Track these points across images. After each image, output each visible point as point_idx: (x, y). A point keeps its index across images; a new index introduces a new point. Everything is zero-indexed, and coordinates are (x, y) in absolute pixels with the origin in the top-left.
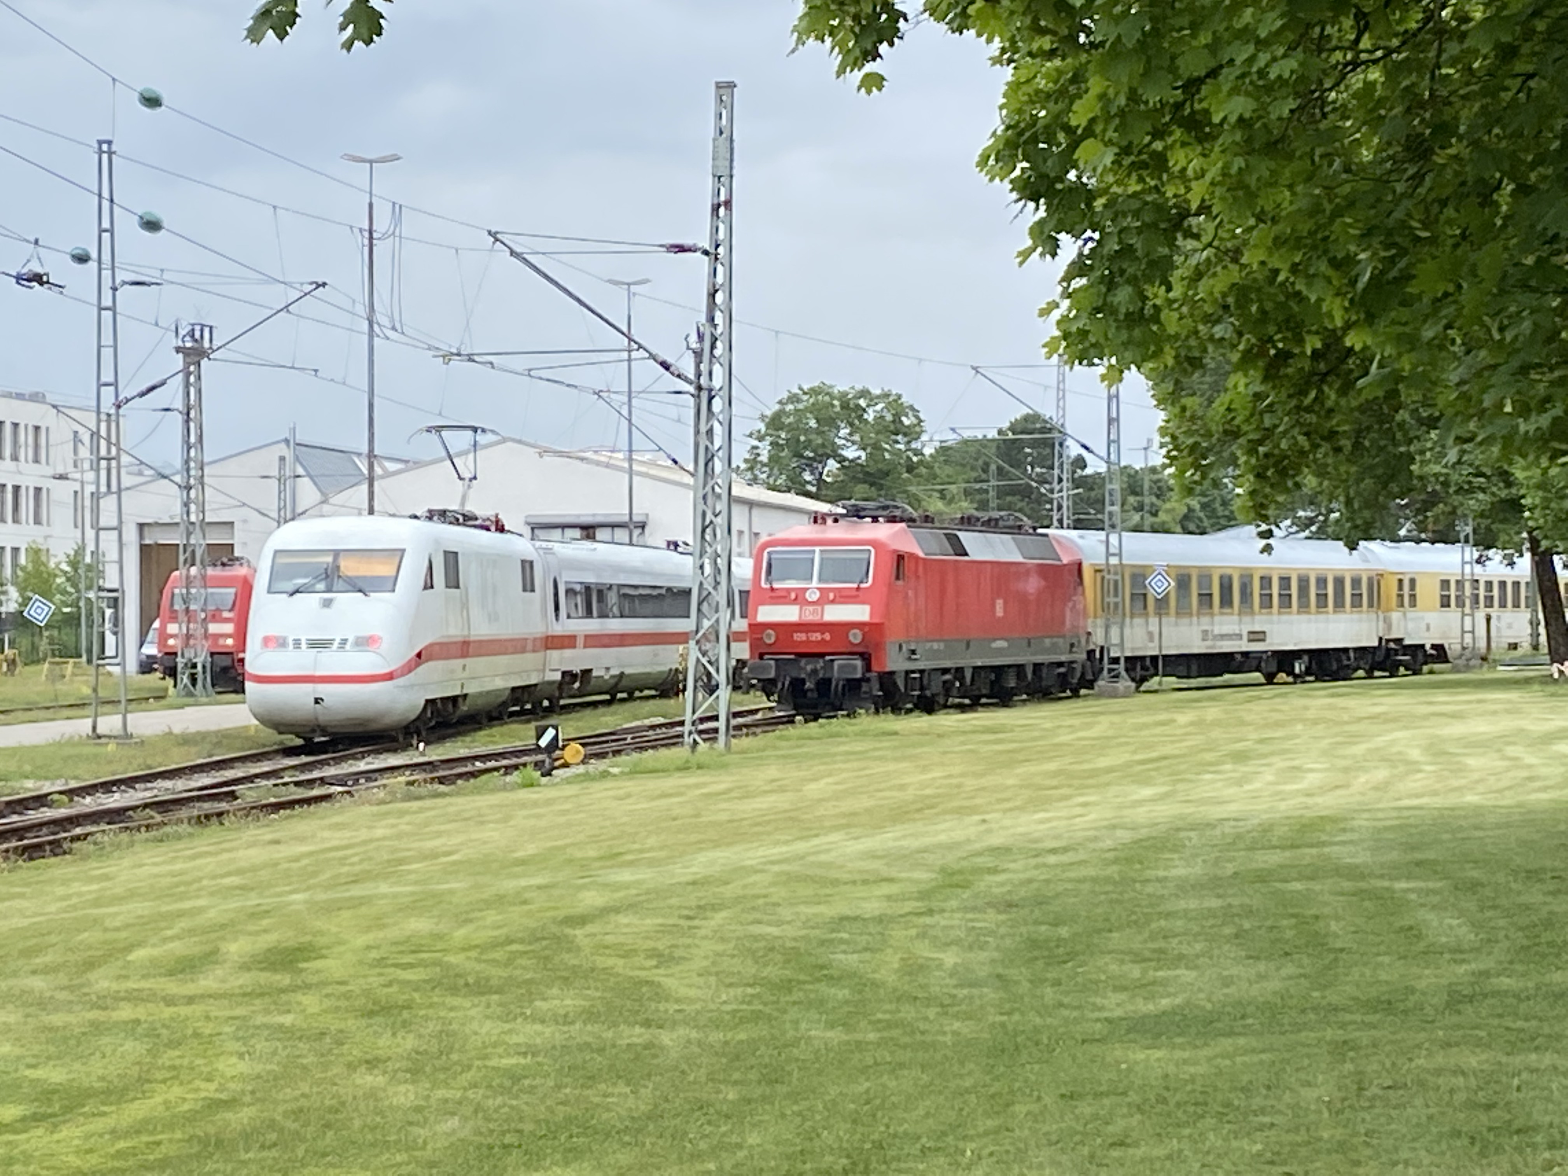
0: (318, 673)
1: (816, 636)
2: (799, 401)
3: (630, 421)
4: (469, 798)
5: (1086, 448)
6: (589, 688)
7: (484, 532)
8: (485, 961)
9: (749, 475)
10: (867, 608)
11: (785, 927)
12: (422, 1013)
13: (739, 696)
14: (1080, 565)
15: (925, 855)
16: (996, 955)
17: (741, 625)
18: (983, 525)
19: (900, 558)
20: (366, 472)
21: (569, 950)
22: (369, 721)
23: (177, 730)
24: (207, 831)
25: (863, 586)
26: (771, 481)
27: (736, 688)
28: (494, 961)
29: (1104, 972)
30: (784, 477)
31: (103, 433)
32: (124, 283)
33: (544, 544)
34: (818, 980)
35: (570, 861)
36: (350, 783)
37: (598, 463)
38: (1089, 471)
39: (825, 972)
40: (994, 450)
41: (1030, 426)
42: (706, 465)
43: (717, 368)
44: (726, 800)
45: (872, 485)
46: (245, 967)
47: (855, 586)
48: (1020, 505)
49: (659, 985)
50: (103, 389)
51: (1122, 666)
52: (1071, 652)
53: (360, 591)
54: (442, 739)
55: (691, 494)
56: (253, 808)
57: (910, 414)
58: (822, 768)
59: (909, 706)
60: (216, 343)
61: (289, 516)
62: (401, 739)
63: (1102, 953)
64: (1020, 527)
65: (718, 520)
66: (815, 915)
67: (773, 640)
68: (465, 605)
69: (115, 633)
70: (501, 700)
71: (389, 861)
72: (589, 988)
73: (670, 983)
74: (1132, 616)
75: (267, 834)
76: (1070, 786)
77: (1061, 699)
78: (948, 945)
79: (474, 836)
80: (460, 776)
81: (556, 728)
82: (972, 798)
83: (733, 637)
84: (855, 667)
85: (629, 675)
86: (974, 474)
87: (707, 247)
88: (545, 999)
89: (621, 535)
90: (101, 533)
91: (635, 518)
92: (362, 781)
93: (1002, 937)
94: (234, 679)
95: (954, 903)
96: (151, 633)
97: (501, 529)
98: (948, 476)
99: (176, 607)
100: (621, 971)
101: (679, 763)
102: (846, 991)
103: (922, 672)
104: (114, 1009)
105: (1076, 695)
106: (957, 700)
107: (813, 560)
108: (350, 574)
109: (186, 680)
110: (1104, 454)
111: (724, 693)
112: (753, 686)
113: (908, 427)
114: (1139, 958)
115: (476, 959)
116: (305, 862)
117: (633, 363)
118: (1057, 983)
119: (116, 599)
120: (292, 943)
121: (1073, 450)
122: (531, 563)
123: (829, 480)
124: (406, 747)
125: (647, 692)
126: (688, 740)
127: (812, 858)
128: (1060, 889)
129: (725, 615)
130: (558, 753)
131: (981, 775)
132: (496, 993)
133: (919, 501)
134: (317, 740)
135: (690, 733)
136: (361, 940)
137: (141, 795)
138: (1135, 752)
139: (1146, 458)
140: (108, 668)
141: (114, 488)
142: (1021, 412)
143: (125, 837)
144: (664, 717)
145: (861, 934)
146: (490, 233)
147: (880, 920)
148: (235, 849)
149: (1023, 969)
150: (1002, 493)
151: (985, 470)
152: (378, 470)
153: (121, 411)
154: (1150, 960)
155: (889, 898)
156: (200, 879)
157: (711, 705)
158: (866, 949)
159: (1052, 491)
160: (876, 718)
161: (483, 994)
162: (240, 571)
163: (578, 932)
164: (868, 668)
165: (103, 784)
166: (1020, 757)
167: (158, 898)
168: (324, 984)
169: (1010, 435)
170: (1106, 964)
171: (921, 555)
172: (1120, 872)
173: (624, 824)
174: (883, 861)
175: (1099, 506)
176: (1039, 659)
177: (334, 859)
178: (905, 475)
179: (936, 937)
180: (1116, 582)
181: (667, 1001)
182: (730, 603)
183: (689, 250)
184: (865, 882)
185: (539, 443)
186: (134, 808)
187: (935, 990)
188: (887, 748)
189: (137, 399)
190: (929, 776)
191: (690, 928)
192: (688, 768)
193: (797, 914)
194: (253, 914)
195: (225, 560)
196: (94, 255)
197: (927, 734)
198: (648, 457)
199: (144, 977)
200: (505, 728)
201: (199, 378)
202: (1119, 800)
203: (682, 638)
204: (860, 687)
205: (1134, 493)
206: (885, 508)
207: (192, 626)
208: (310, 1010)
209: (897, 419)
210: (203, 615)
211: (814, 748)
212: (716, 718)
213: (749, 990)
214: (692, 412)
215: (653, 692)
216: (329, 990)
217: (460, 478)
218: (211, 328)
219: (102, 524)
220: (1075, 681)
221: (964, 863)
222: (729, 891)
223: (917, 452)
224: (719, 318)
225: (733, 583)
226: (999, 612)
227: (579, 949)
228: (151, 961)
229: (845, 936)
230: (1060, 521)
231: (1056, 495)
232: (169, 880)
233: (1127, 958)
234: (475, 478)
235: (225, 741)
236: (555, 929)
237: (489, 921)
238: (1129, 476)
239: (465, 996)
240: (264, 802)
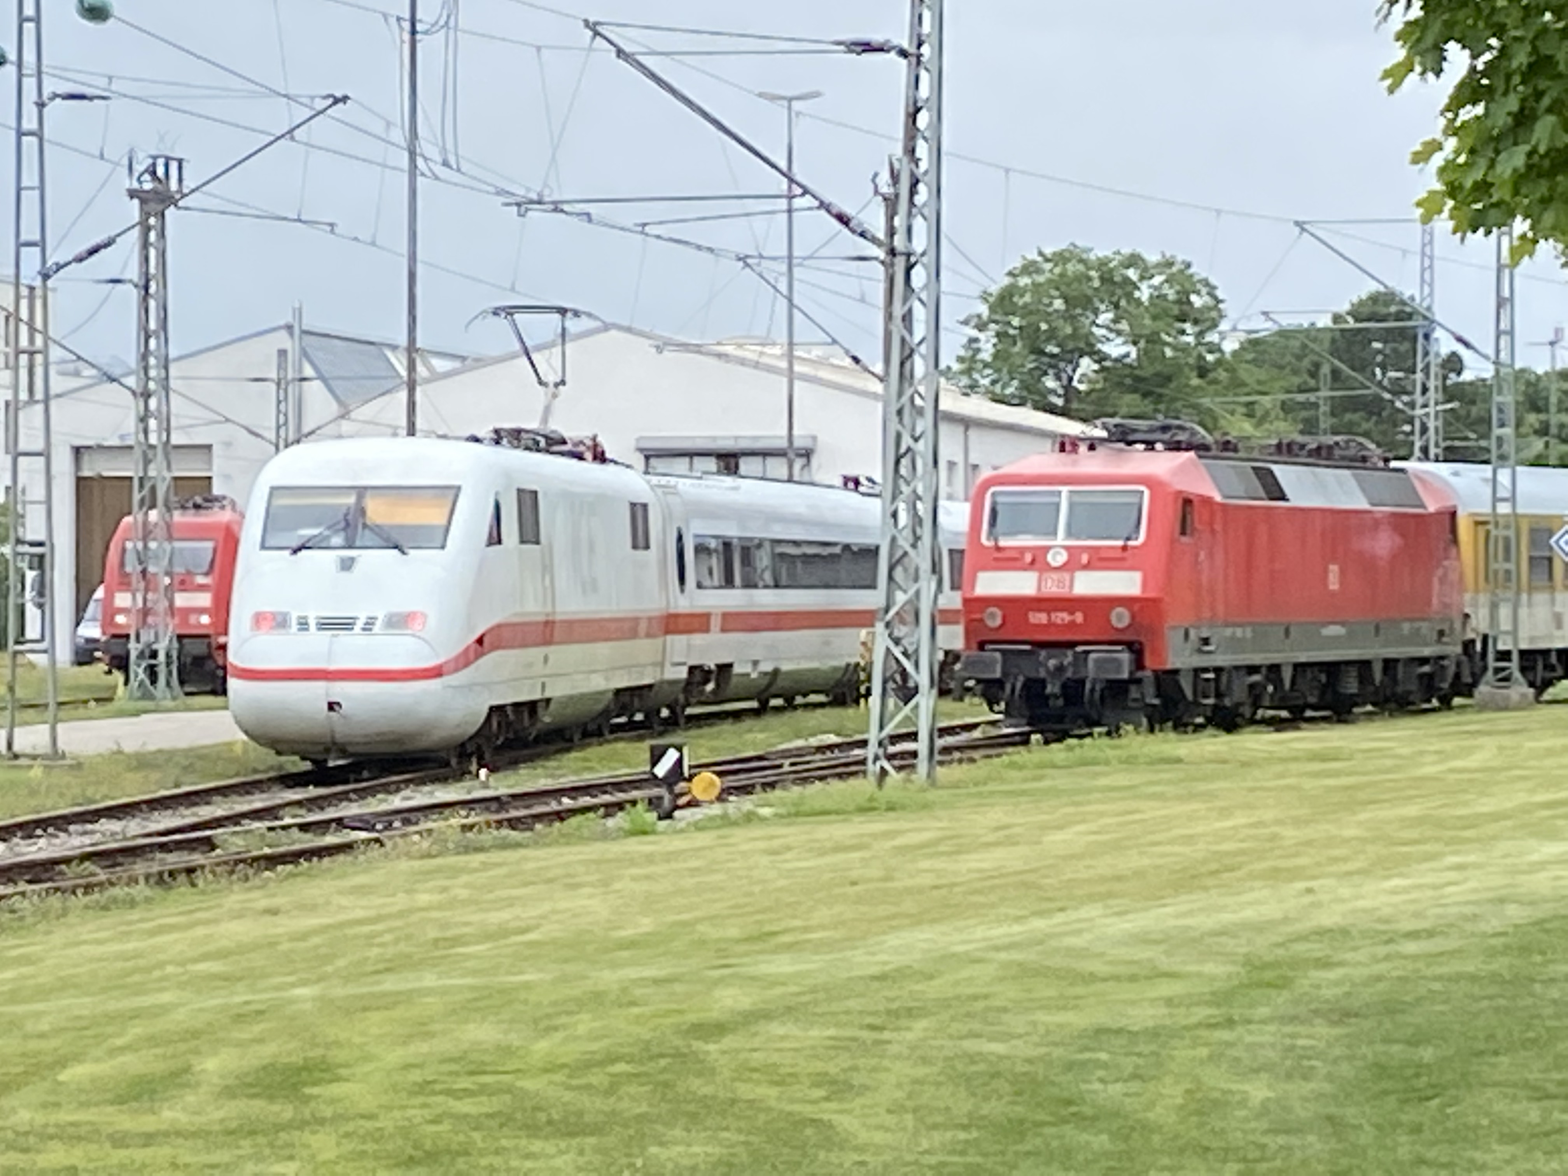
0: (333, 666)
1: (1061, 617)
2: (1039, 271)
3: (790, 300)
4: (554, 850)
5: (1467, 345)
6: (730, 692)
7: (574, 462)
8: (578, 1088)
9: (965, 381)
10: (1136, 577)
11: (1014, 1042)
12: (484, 1162)
13: (948, 705)
14: (1453, 515)
15: (1223, 939)
16: (1327, 1087)
17: (952, 600)
18: (1310, 454)
19: (1187, 502)
20: (404, 373)
21: (699, 1074)
22: (411, 736)
23: (129, 747)
24: (173, 895)
25: (1131, 543)
26: (998, 389)
27: (943, 693)
28: (589, 1087)
29: (1487, 1114)
30: (1015, 383)
31: (24, 314)
32: (55, 96)
33: (664, 480)
34: (1065, 1121)
35: (702, 943)
36: (379, 827)
37: (742, 362)
38: (1467, 376)
39: (1073, 1109)
40: (1327, 344)
41: (1383, 310)
42: (902, 364)
43: (920, 226)
44: (931, 856)
45: (1145, 395)
46: (228, 1092)
47: (1120, 543)
48: (1365, 426)
49: (830, 1126)
50: (24, 250)
51: (1514, 665)
52: (1439, 641)
53: (396, 547)
54: (514, 764)
55: (880, 406)
56: (237, 862)
57: (1204, 291)
58: (1071, 810)
59: (1200, 720)
60: (189, 183)
61: (291, 437)
62: (454, 762)
63: (1485, 1085)
64: (1364, 459)
65: (920, 446)
66: (1060, 1026)
67: (998, 622)
68: (547, 568)
69: (41, 606)
70: (600, 707)
71: (436, 941)
72: (727, 1129)
73: (845, 1123)
74: (1531, 590)
75: (260, 900)
76: (1437, 840)
77: (1425, 711)
78: (1257, 1071)
79: (562, 905)
80: (538, 817)
81: (679, 749)
82: (1296, 855)
83: (941, 617)
84: (1118, 663)
85: (789, 673)
86: (1296, 380)
87: (905, 45)
88: (662, 1144)
89: (777, 467)
90: (21, 459)
91: (797, 443)
92: (397, 824)
93: (1335, 1061)
94: (213, 675)
95: (1263, 1011)
96: (92, 606)
97: (600, 457)
98: (1259, 382)
99: (128, 569)
100: (773, 1103)
101: (862, 801)
102: (1104, 1137)
103: (1218, 670)
104: (38, 1152)
105: (1446, 704)
106: (1271, 713)
107: (1057, 506)
108: (379, 521)
109: (142, 676)
110: (1490, 351)
111: (926, 700)
112: (969, 689)
113: (1199, 310)
114: (1540, 1094)
115: (563, 1084)
116: (316, 940)
117: (795, 215)
118: (1417, 1129)
119: (41, 557)
120: (297, 1059)
121: (1444, 345)
122: (645, 506)
123: (1082, 387)
124: (461, 774)
125: (813, 698)
126: (873, 768)
127: (1054, 943)
128: (1422, 991)
129: (928, 585)
130: (682, 786)
131: (1307, 822)
132: (592, 1134)
133: (1215, 419)
134: (331, 764)
135: (876, 758)
136: (395, 1056)
137: (76, 841)
138: (1532, 791)
139: (1553, 357)
140: (31, 657)
141: (39, 395)
142: (1368, 288)
143: (55, 901)
144: (838, 734)
145: (1127, 1054)
146: (587, 23)
147: (1154, 1034)
148: (215, 921)
149: (1367, 1109)
150: (1339, 407)
151: (1314, 374)
152: (421, 370)
153: (50, 283)
154: (1555, 1097)
155: (1169, 1002)
156: (161, 965)
157: (907, 718)
158: (1135, 1076)
159: (1412, 405)
160: (1151, 737)
161: (572, 1135)
162: (220, 516)
163: (711, 1047)
164: (1139, 664)
165: (20, 826)
166: (1361, 796)
167: (104, 990)
168: (338, 1118)
169: (1351, 323)
170: (1490, 1100)
171: (1218, 498)
172: (1511, 966)
173: (781, 889)
174: (1163, 947)
175: (1482, 429)
176: (1392, 652)
177: (356, 937)
178: (1195, 381)
179: (1237, 1060)
180: (1507, 540)
181: (842, 1149)
182: (935, 568)
183: (880, 49)
184: (1133, 978)
185: (658, 332)
186: (67, 861)
187: (1237, 1138)
188: (1169, 782)
189: (74, 265)
190: (1229, 823)
191: (877, 1043)
192: (873, 809)
193: (1034, 1024)
194: (239, 1015)
195: (199, 500)
196: (12, 56)
197: (1225, 762)
198: (816, 352)
199: (84, 1105)
200: (607, 748)
201: (162, 235)
202: (1509, 861)
203: (864, 619)
204: (1127, 691)
205: (1538, 410)
206: (1165, 429)
207: (150, 596)
208: (321, 1158)
209: (1183, 300)
210: (167, 581)
211: (1061, 780)
212: (913, 736)
213: (962, 1136)
214: (880, 289)
215: (821, 698)
216: (350, 1127)
217: (541, 382)
218: (180, 162)
219: (23, 446)
220: (1445, 685)
221: (1281, 952)
222: (933, 989)
223: (1214, 348)
224: (922, 150)
225: (941, 538)
226: (1334, 584)
227: (713, 1071)
228: (93, 1081)
229: (1103, 1056)
230: (1425, 450)
231: (1419, 412)
232: (119, 965)
233: (1521, 1093)
234: (563, 382)
235: (199, 764)
236: (678, 1042)
237: (581, 1030)
238: (1528, 384)
239: (546, 1138)
240: (255, 853)
